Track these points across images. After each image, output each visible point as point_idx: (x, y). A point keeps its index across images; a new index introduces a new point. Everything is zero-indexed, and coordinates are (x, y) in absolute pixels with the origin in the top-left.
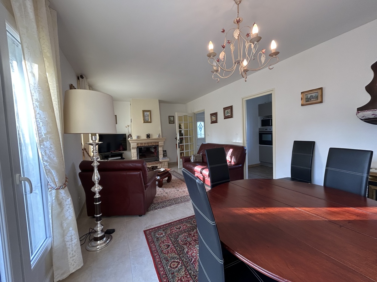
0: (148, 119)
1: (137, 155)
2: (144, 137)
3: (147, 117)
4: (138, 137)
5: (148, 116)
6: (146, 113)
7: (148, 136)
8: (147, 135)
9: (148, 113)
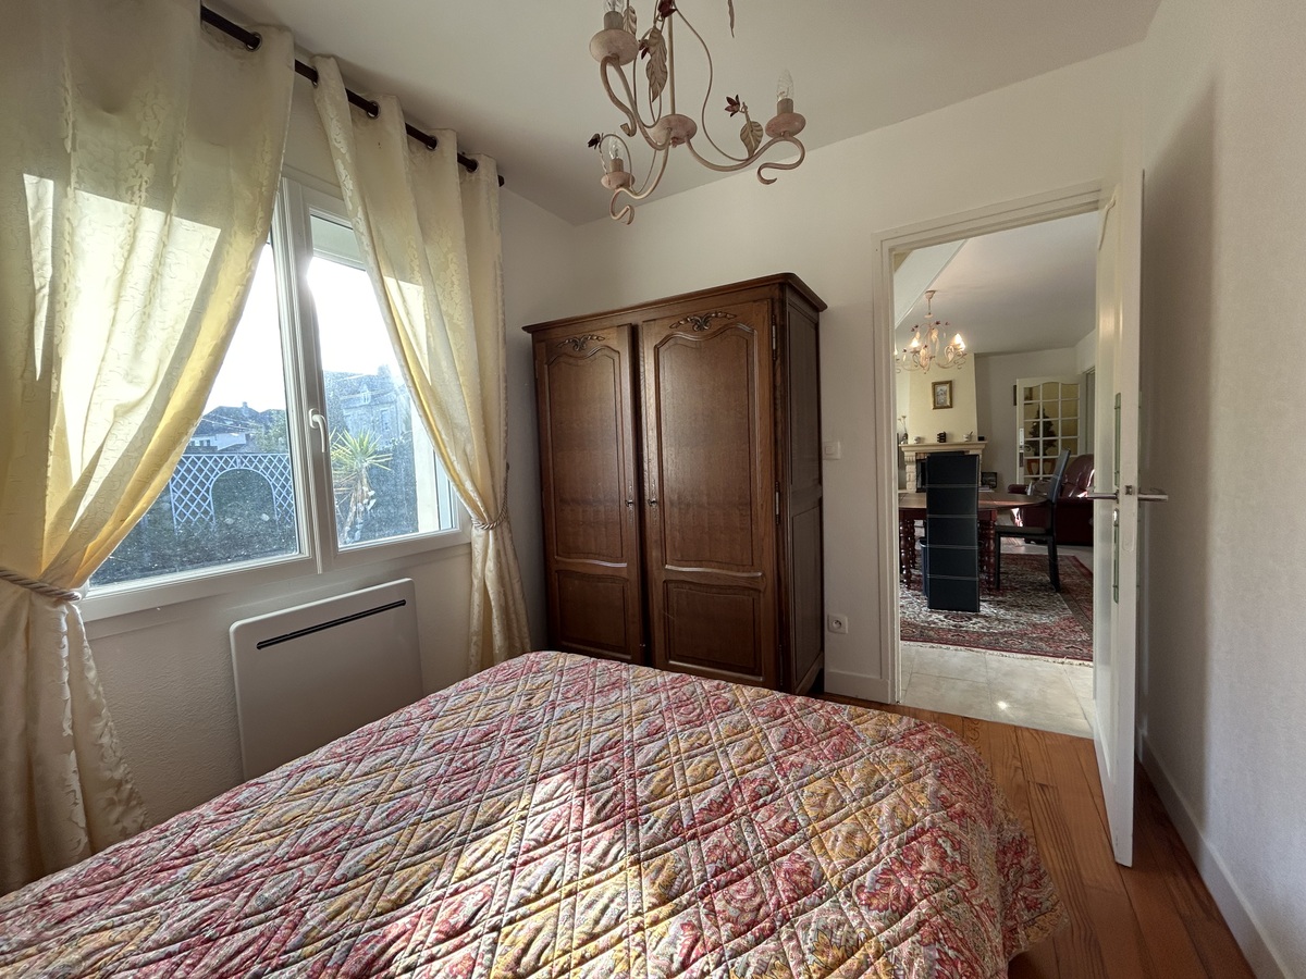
0: (945, 401)
1: (917, 476)
2: (933, 439)
3: (943, 395)
4: (919, 440)
5: (945, 393)
6: (939, 388)
7: (942, 437)
8: (940, 435)
9: (946, 388)
